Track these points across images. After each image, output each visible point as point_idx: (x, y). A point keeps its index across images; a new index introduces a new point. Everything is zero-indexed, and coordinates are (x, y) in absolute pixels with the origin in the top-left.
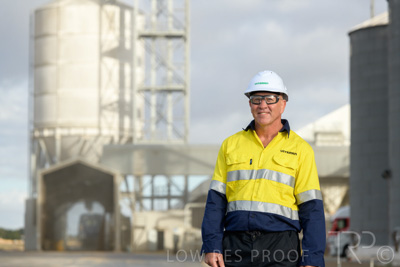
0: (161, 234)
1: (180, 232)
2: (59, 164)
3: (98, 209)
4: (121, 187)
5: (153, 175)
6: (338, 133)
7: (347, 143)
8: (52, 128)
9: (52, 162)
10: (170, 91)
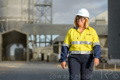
0: (43, 55)
1: (49, 54)
2: (7, 31)
3: (21, 46)
5: (40, 35)
6: (104, 20)
7: (107, 24)
8: (5, 18)
9: (5, 30)
10: (46, 6)
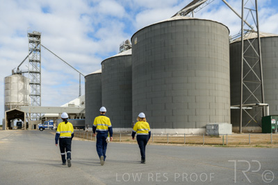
0: (35, 126)
2: (11, 110)
4: (25, 116)
8: (9, 103)
